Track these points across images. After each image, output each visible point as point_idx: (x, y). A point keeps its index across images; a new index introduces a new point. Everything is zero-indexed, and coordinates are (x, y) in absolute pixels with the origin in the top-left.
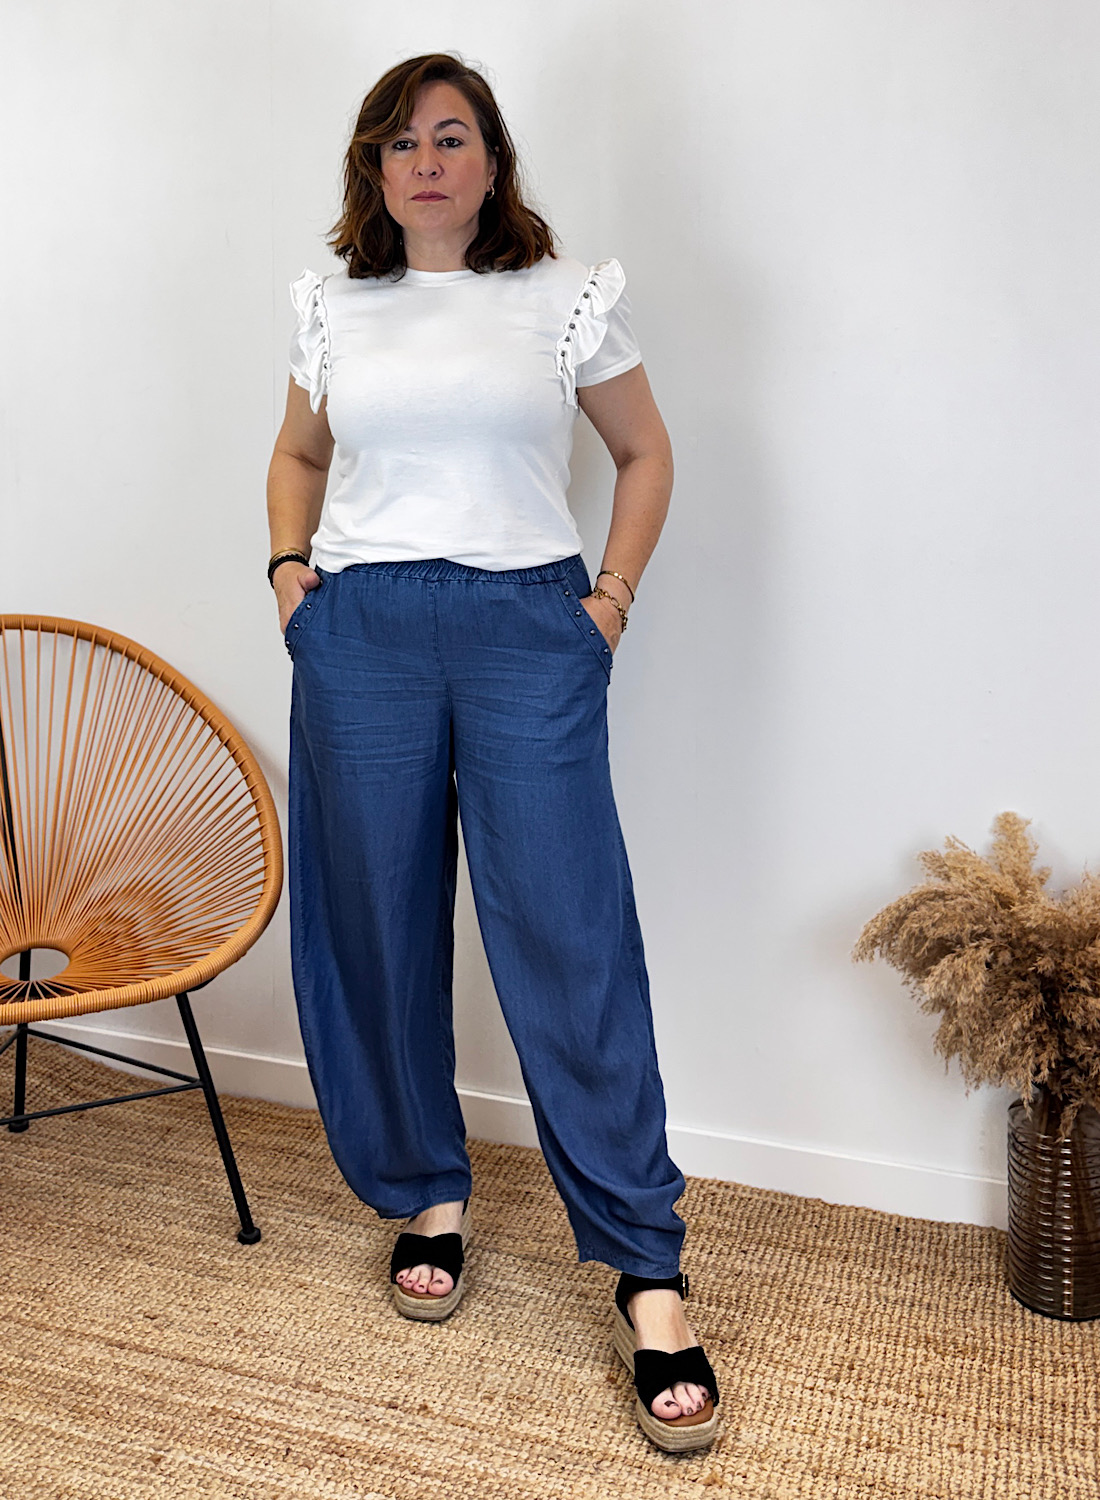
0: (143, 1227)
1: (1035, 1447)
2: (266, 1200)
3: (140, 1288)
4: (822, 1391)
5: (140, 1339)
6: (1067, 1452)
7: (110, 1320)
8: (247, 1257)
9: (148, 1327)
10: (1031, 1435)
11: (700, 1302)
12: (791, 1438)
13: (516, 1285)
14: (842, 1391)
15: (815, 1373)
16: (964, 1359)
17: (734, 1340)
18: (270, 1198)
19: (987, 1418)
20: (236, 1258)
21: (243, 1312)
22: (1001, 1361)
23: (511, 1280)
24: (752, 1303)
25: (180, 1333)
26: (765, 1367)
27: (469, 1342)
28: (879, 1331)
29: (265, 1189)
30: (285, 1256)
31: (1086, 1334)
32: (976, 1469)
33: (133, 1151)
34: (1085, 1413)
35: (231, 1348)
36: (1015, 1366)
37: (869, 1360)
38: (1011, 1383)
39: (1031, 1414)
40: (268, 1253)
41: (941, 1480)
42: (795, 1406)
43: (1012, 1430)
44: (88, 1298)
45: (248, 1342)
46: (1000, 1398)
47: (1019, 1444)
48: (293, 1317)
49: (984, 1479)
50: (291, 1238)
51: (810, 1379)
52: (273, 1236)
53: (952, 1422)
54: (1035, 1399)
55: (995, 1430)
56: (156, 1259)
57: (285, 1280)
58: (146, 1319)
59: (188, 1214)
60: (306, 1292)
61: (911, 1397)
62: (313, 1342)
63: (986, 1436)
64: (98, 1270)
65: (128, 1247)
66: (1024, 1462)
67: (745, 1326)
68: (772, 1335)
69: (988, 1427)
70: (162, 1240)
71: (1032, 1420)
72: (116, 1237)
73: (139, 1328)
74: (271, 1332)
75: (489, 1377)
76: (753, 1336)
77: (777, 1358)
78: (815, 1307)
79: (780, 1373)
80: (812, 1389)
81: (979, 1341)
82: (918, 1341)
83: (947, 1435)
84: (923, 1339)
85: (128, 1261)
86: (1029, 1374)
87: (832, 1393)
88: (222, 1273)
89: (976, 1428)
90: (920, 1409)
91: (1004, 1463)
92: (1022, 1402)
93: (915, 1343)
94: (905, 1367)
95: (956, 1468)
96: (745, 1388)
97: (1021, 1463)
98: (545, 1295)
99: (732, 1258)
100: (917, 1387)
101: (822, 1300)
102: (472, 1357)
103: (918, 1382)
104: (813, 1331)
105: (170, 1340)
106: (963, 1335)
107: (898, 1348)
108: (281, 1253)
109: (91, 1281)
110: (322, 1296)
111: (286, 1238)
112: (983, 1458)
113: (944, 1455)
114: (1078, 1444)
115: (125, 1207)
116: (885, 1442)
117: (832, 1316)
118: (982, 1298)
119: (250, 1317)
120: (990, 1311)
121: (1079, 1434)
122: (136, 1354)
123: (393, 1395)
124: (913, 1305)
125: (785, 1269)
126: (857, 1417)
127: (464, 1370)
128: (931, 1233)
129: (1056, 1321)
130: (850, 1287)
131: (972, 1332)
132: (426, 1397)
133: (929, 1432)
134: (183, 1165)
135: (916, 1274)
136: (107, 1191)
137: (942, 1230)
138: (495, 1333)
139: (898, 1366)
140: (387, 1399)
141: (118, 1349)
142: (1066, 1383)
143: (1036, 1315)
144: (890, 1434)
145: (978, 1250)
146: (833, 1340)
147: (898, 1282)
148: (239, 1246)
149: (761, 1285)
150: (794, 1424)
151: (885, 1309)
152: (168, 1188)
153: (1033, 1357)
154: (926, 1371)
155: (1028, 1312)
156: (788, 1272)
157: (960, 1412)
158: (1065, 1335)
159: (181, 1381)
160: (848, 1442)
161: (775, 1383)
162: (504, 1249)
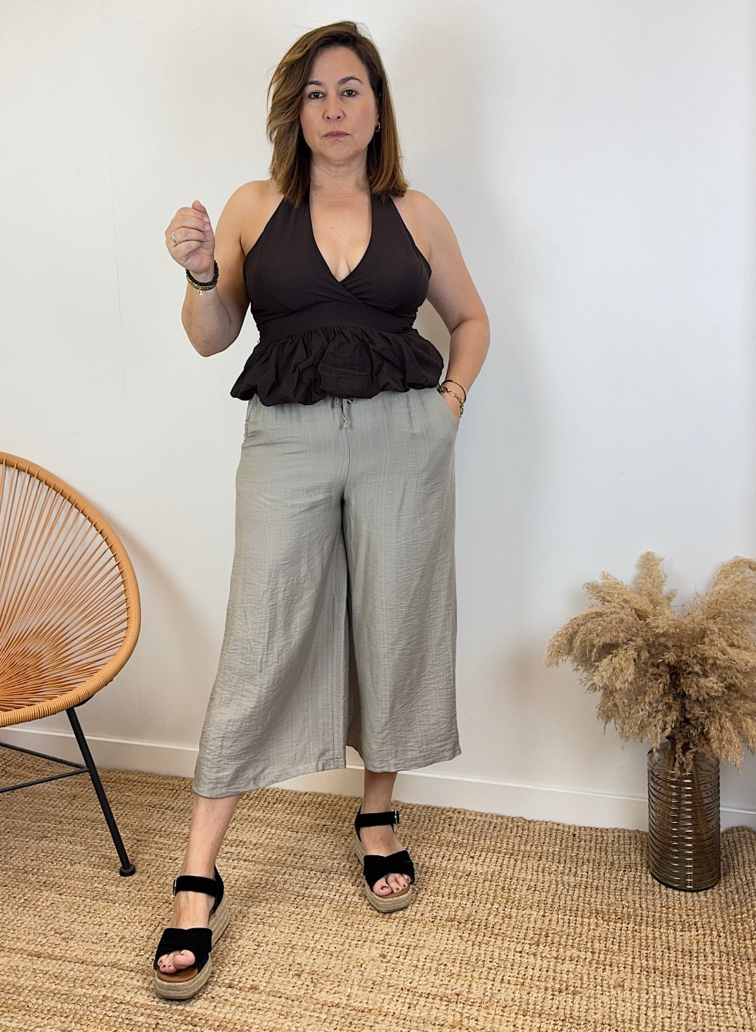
0: (55, 867)
1: (672, 983)
2: (142, 842)
3: (52, 912)
4: (528, 953)
5: (52, 949)
6: (695, 985)
7: (31, 937)
8: (129, 884)
9: (57, 940)
10: (670, 975)
11: (443, 897)
12: (507, 989)
13: (317, 891)
14: (541, 953)
15: (523, 941)
16: (622, 924)
17: (466, 921)
18: (146, 841)
19: (640, 965)
20: (121, 886)
21: (125, 924)
22: (647, 923)
23: (313, 888)
24: (478, 895)
25: (81, 943)
26: (489, 939)
27: (283, 935)
28: (565, 907)
29: (143, 834)
30: (156, 882)
31: (702, 901)
32: (633, 1001)
33: (49, 814)
34: (705, 956)
35: (116, 951)
36: (657, 926)
37: (558, 929)
38: (655, 938)
39: (669, 960)
40: (144, 881)
41: (611, 1012)
42: (509, 966)
43: (657, 972)
44: (16, 921)
45: (128, 945)
46: (647, 950)
47: (662, 982)
49: (639, 1009)
51: (519, 945)
52: (148, 868)
53: (616, 970)
54: (671, 949)
55: (646, 973)
56: (65, 890)
57: (156, 898)
58: (56, 935)
59: (88, 856)
61: (588, 953)
63: (640, 978)
64: (23, 901)
65: (44, 883)
66: (666, 995)
67: (474, 910)
68: (492, 916)
69: (641, 971)
70: (69, 876)
71: (670, 964)
72: (36, 876)
73: (51, 942)
74: (145, 937)
75: (298, 959)
76: (479, 917)
77: (496, 932)
78: (521, 893)
79: (499, 943)
80: (521, 952)
81: (632, 910)
82: (591, 913)
83: (613, 979)
84: (594, 912)
85: (45, 892)
86: (666, 931)
87: (535, 955)
88: (111, 897)
89: (632, 973)
90: (595, 962)
91: (652, 997)
92: (662, 951)
93: (589, 914)
94: (583, 933)
95: (620, 1002)
96: (475, 955)
97: (663, 996)
98: (337, 897)
99: (463, 863)
100: (592, 946)
101: (526, 888)
102: (286, 946)
103: (592, 942)
104: (520, 911)
105: (72, 949)
106: (622, 907)
107: (578, 918)
108: (153, 880)
109: (17, 909)
111: (157, 869)
112: (638, 994)
113: (612, 994)
114: (701, 979)
115: (43, 854)
116: (572, 987)
117: (533, 899)
118: (633, 879)
119: (130, 927)
120: (638, 889)
121: (702, 972)
122: (49, 961)
123: (231, 978)
124: (587, 888)
125: (500, 868)
126: (552, 970)
127: (281, 956)
128: (597, 836)
129: (682, 893)
130: (544, 878)
131: (627, 904)
132: (254, 978)
133: (601, 978)
134: (85, 821)
135: (588, 865)
136: (30, 843)
137: (603, 834)
138: (303, 927)
139: (578, 932)
140: (227, 981)
141: (36, 958)
142: (691, 936)
143: (668, 889)
144: (574, 981)
145: (628, 846)
146: (534, 916)
147: (576, 872)
148: (123, 877)
149: (484, 881)
150: (509, 978)
151: (568, 892)
152: (74, 838)
153: (668, 919)
154: (597, 934)
155: (663, 887)
156: (501, 870)
157: (621, 962)
158: (689, 902)
159: (81, 978)
160: (546, 989)
161: (495, 950)
162: (308, 866)
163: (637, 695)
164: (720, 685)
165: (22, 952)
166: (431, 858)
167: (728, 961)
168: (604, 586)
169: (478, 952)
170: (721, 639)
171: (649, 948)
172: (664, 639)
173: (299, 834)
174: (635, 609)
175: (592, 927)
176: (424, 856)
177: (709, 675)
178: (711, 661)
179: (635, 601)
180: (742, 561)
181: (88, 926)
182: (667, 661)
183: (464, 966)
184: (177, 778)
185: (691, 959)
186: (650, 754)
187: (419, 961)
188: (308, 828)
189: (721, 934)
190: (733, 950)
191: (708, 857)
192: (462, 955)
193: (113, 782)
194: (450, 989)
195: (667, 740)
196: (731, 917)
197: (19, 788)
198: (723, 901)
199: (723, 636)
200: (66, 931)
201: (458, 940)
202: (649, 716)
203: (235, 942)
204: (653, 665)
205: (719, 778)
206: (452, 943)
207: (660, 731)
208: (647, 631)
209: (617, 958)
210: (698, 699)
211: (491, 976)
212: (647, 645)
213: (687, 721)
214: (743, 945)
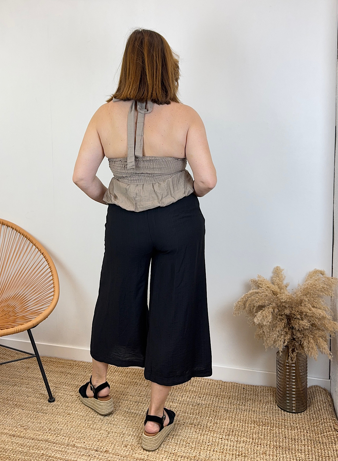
0: (21, 398)
1: (287, 453)
2: (58, 388)
3: (19, 417)
4: (224, 439)
5: (20, 433)
6: (297, 453)
7: (10, 428)
8: (52, 406)
9: (22, 429)
10: (286, 449)
11: (188, 414)
12: (216, 454)
14: (230, 439)
15: (222, 434)
16: (265, 427)
17: (198, 424)
18: (59, 387)
19: (273, 445)
20: (49, 407)
21: (51, 423)
22: (276, 427)
23: (132, 409)
24: (203, 414)
25: (32, 431)
26: (208, 433)
27: (119, 429)
28: (240, 419)
29: (58, 385)
30: (64, 405)
31: (300, 417)
33: (17, 375)
34: (301, 441)
35: (47, 434)
36: (280, 428)
37: (237, 429)
38: (279, 433)
39: (285, 442)
40: (59, 404)
42: (216, 444)
43: (280, 448)
45: (53, 432)
46: (276, 438)
47: (283, 452)
48: (66, 424)
50: (66, 399)
51: (221, 435)
52: (60, 399)
53: (263, 446)
54: (286, 438)
55: (276, 448)
56: (25, 408)
57: (64, 412)
58: (21, 427)
59: (34, 393)
60: (70, 416)
61: (250, 439)
62: (72, 431)
63: (273, 450)
64: (7, 412)
65: (16, 405)
66: (284, 457)
67: (201, 420)
68: (209, 423)
69: (273, 447)
70: (26, 402)
71: (286, 444)
72: (12, 402)
73: (19, 430)
74: (60, 429)
75: (126, 439)
76: (204, 423)
77: (211, 429)
78: (221, 413)
79: (212, 434)
80: (222, 439)
81: (269, 421)
82: (252, 422)
83: (262, 451)
84: (253, 421)
85: (16, 409)
86: (284, 430)
87: (228, 440)
88: (45, 411)
90: (254, 443)
91: (278, 458)
92: (283, 439)
93: (251, 423)
94: (248, 430)
96: (202, 439)
98: (142, 413)
99: (196, 399)
100: (252, 436)
101: (223, 411)
102: (121, 434)
103: (252, 434)
104: (221, 421)
105: (28, 433)
106: (265, 419)
107: (246, 424)
108: (63, 404)
109: (4, 416)
110: (75, 417)
111: (64, 400)
112: (272, 457)
113: (261, 457)
114: (299, 451)
115: (15, 392)
116: (244, 454)
117: (226, 416)
118: (269, 408)
119: (53, 425)
120: (272, 412)
121: (300, 448)
122: (18, 438)
123: (97, 447)
124: (250, 411)
125: (212, 402)
126: (235, 447)
127: (118, 438)
128: (254, 389)
129: (291, 414)
130: (231, 407)
131: (267, 418)
132: (107, 447)
133: (256, 450)
134: (33, 378)
135: (250, 401)
136: (9, 387)
137: (256, 388)
138: (128, 426)
139: (246, 430)
140: (95, 448)
141: (13, 437)
142: (295, 432)
143: (285, 412)
144: (245, 451)
145: (267, 393)
146: (227, 423)
147: (245, 404)
148: (50, 403)
149: (205, 408)
150: (217, 450)
151: (242, 413)
152: (28, 386)
153: (285, 425)
154: (254, 431)
155: (283, 411)
156: (213, 403)
157: (265, 443)
158: (294, 418)
159: (32, 446)
160: (233, 455)
161: (211, 437)
162: (129, 399)
163: (273, 328)
164: (309, 324)
165: (7, 434)
166: (182, 397)
167: (311, 443)
168: (259, 281)
169: (203, 438)
170: (309, 304)
171: (277, 437)
172: (285, 304)
173: (125, 386)
174: (272, 291)
175: (252, 428)
176: (179, 396)
177: (304, 319)
178: (305, 314)
179: (272, 287)
180: (318, 270)
181: (35, 424)
182: (286, 313)
183: (197, 444)
184: (72, 360)
185: (295, 442)
186: (278, 353)
187: (178, 441)
188: (129, 383)
189: (308, 432)
190: (313, 439)
191: (302, 399)
192: (196, 439)
193: (45, 362)
194: (191, 454)
195: (285, 347)
196: (312, 424)
197: (4, 364)
198: (308, 418)
199: (310, 303)
200: (25, 425)
201: (194, 433)
202: (278, 337)
203: (99, 432)
204: (280, 315)
205: (307, 364)
206: (192, 434)
207: (282, 343)
208: (277, 300)
209: (263, 442)
210: (299, 330)
211: (209, 449)
212: (277, 306)
213: (294, 339)
214: (317, 437)
